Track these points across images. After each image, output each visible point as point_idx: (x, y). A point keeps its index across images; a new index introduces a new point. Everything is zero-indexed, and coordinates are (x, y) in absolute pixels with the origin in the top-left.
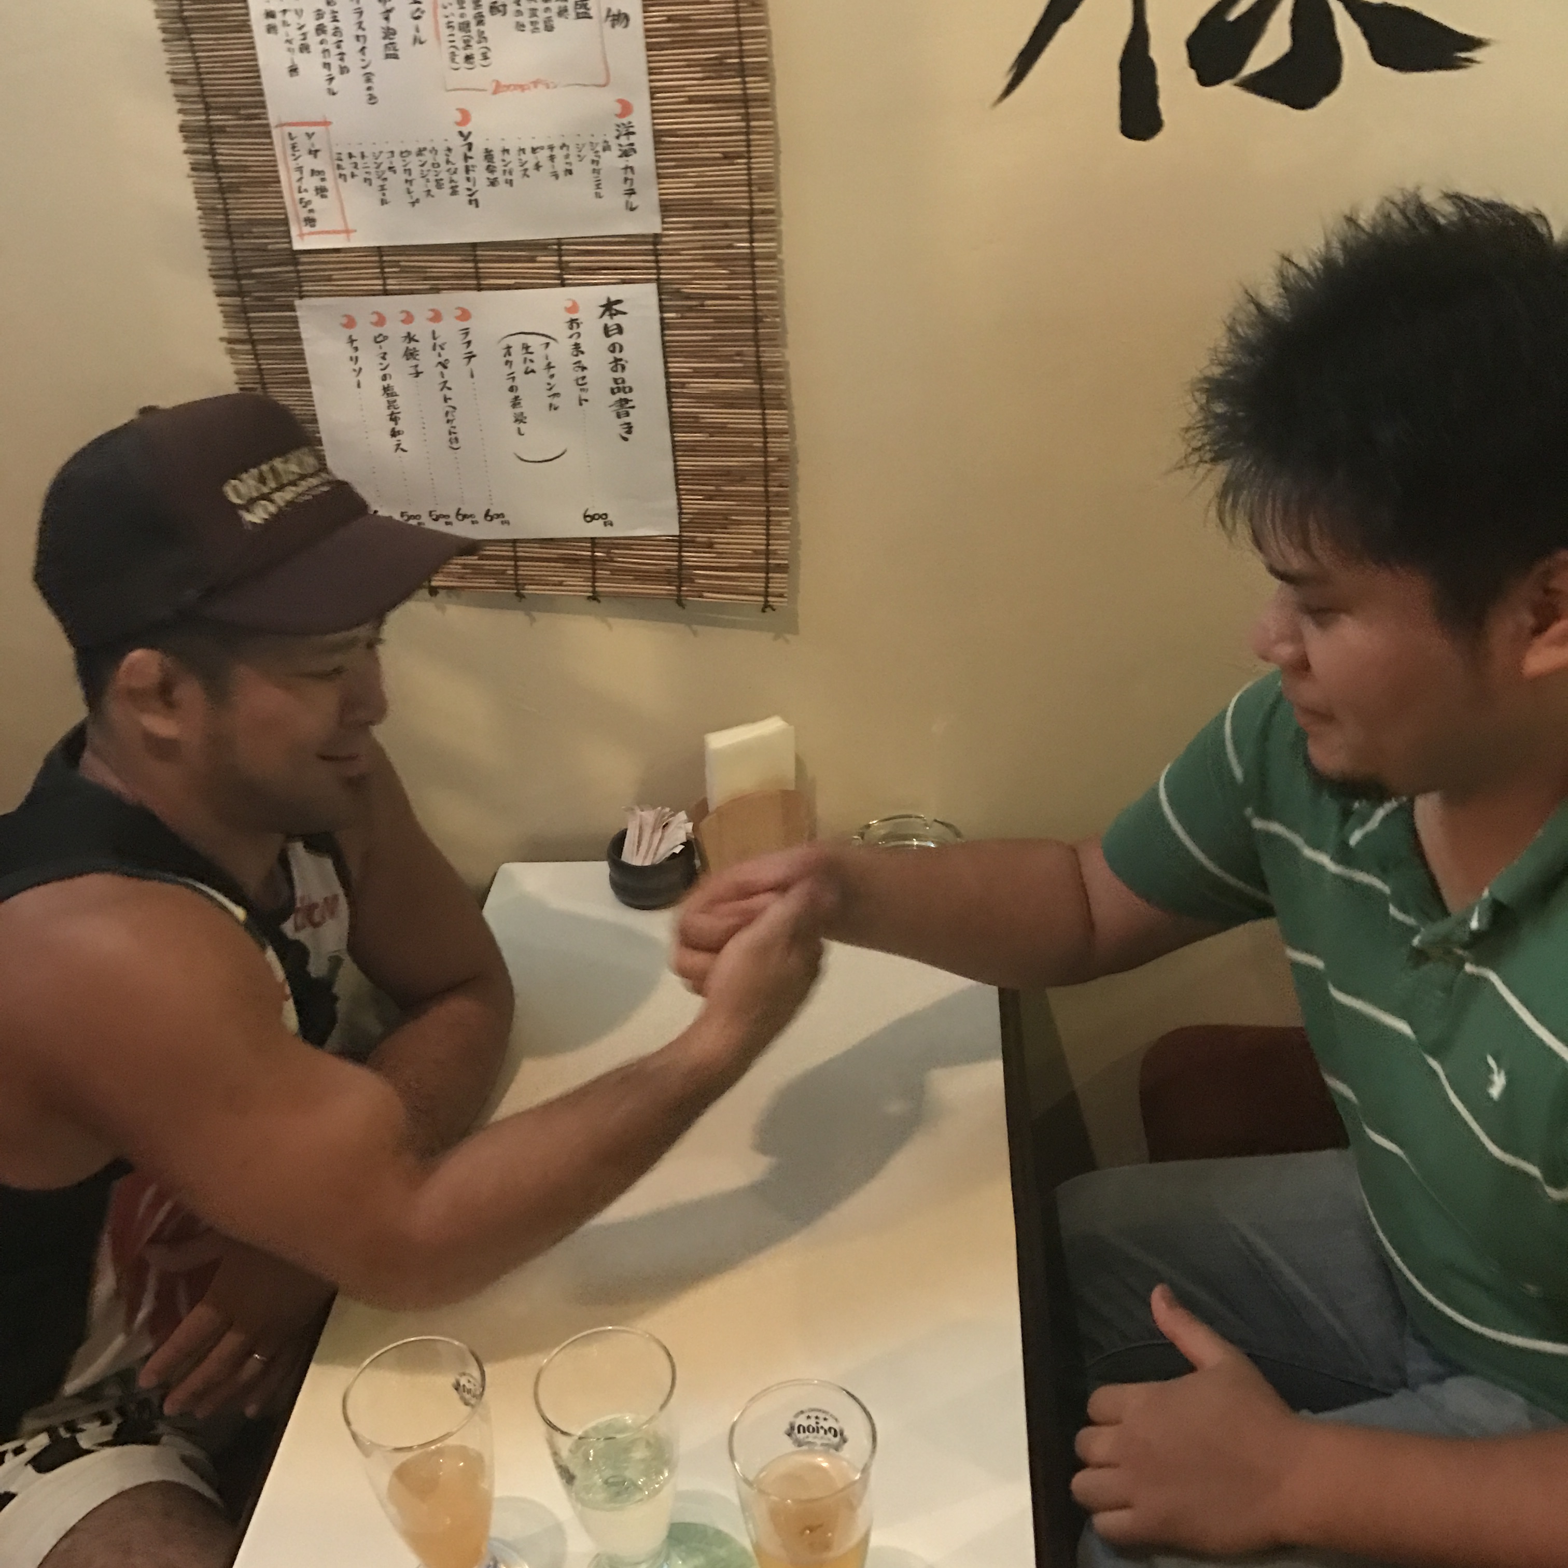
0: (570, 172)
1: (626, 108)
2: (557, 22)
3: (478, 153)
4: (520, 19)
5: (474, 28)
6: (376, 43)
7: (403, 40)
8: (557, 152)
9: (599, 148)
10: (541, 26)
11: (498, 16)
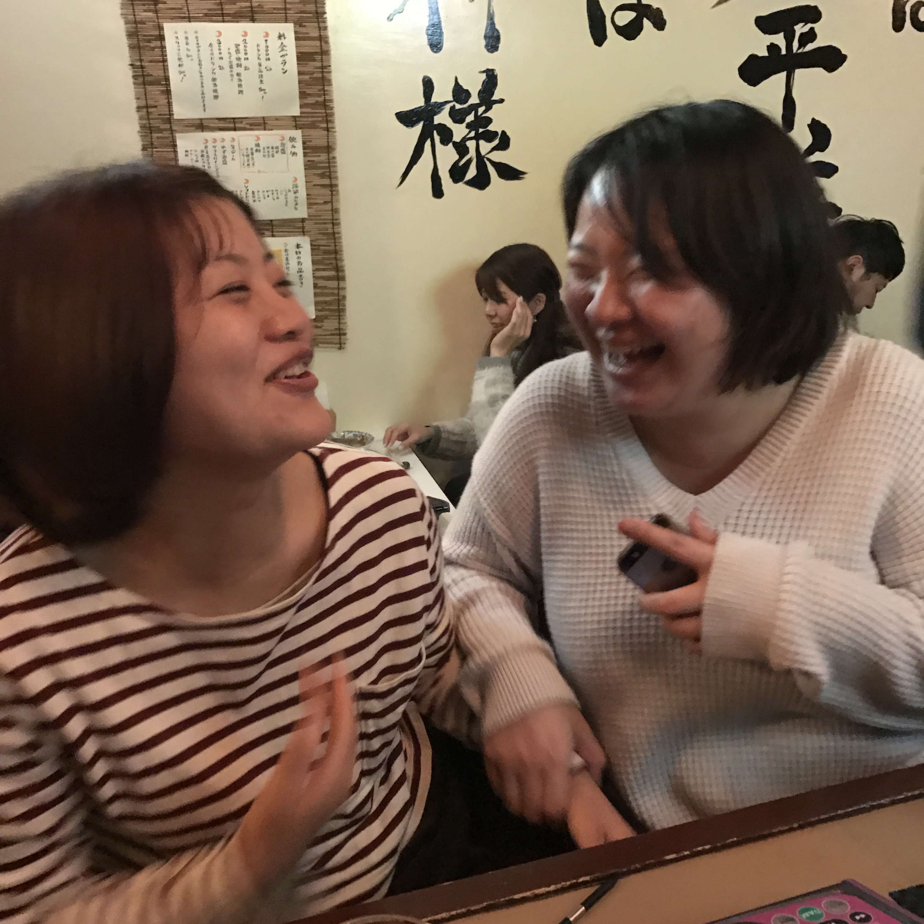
0: (278, 198)
1: (296, 179)
2: (275, 155)
3: (250, 193)
4: (265, 154)
5: (250, 156)
6: (220, 160)
7: (229, 159)
8: (274, 192)
9: (287, 191)
10: (271, 155)
11: (258, 153)
